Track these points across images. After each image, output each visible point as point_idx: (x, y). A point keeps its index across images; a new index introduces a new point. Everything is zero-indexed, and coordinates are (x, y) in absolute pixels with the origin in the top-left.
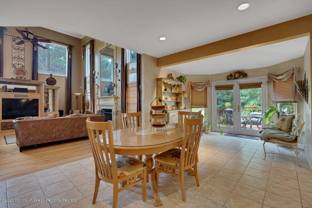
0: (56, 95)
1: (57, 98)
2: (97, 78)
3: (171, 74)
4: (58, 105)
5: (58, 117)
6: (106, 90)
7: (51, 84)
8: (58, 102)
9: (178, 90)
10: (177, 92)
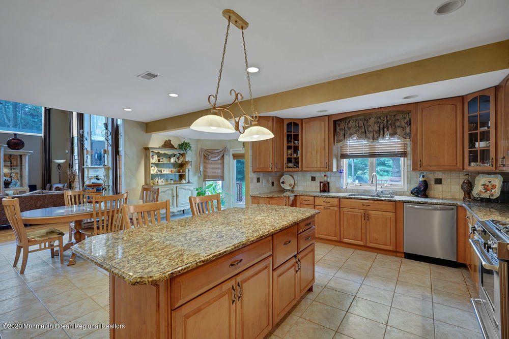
0: (23, 164)
1: (25, 167)
2: (86, 139)
3: (170, 141)
4: (27, 178)
5: (28, 194)
6: (96, 158)
7: (15, 147)
8: (27, 174)
9: (181, 159)
10: (180, 162)
